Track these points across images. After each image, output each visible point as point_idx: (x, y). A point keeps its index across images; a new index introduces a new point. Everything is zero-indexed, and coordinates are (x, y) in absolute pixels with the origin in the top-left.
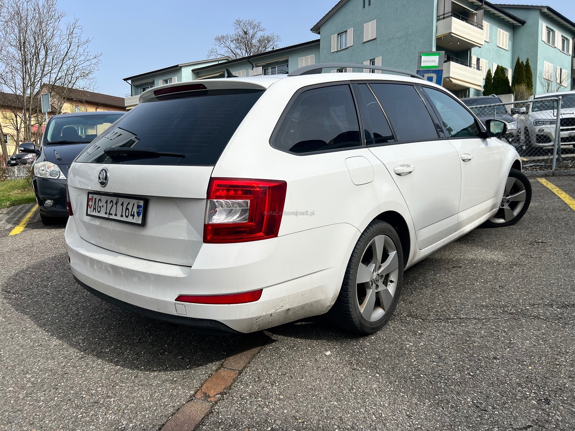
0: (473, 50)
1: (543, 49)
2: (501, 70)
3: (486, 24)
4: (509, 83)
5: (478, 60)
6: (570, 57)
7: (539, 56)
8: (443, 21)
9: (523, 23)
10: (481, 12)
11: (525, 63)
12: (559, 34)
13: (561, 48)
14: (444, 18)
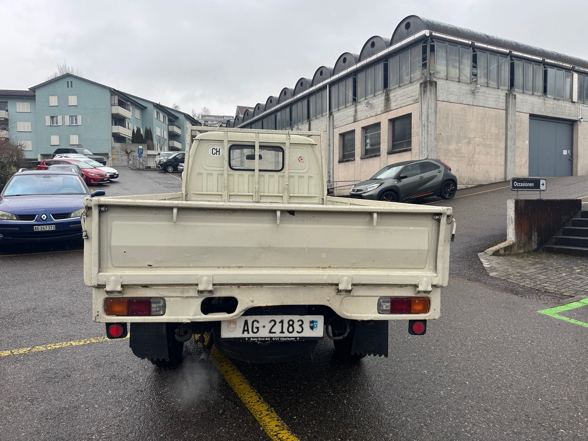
0: (126, 119)
1: (155, 121)
2: (139, 130)
3: (131, 108)
4: (143, 137)
5: (128, 123)
6: (167, 126)
7: (154, 125)
8: (114, 107)
9: (146, 108)
10: (129, 103)
11: (149, 129)
12: (161, 115)
13: (163, 121)
14: (114, 106)
